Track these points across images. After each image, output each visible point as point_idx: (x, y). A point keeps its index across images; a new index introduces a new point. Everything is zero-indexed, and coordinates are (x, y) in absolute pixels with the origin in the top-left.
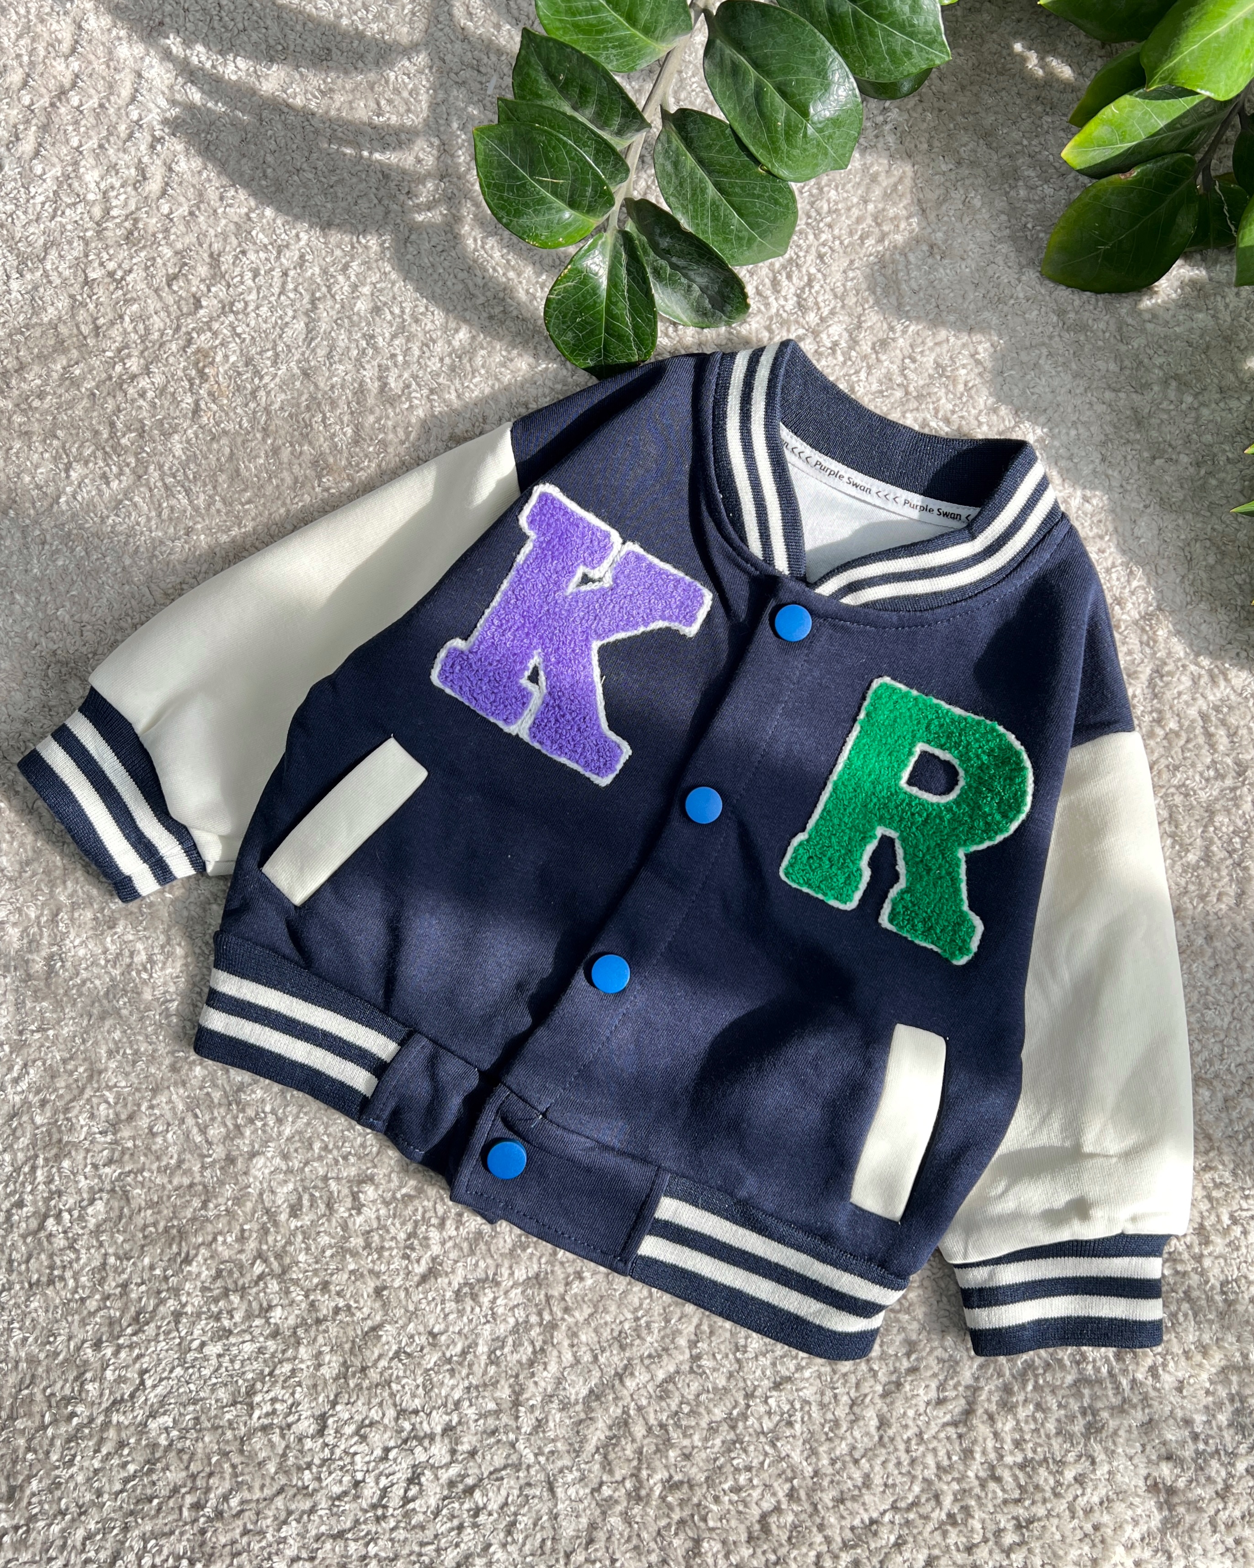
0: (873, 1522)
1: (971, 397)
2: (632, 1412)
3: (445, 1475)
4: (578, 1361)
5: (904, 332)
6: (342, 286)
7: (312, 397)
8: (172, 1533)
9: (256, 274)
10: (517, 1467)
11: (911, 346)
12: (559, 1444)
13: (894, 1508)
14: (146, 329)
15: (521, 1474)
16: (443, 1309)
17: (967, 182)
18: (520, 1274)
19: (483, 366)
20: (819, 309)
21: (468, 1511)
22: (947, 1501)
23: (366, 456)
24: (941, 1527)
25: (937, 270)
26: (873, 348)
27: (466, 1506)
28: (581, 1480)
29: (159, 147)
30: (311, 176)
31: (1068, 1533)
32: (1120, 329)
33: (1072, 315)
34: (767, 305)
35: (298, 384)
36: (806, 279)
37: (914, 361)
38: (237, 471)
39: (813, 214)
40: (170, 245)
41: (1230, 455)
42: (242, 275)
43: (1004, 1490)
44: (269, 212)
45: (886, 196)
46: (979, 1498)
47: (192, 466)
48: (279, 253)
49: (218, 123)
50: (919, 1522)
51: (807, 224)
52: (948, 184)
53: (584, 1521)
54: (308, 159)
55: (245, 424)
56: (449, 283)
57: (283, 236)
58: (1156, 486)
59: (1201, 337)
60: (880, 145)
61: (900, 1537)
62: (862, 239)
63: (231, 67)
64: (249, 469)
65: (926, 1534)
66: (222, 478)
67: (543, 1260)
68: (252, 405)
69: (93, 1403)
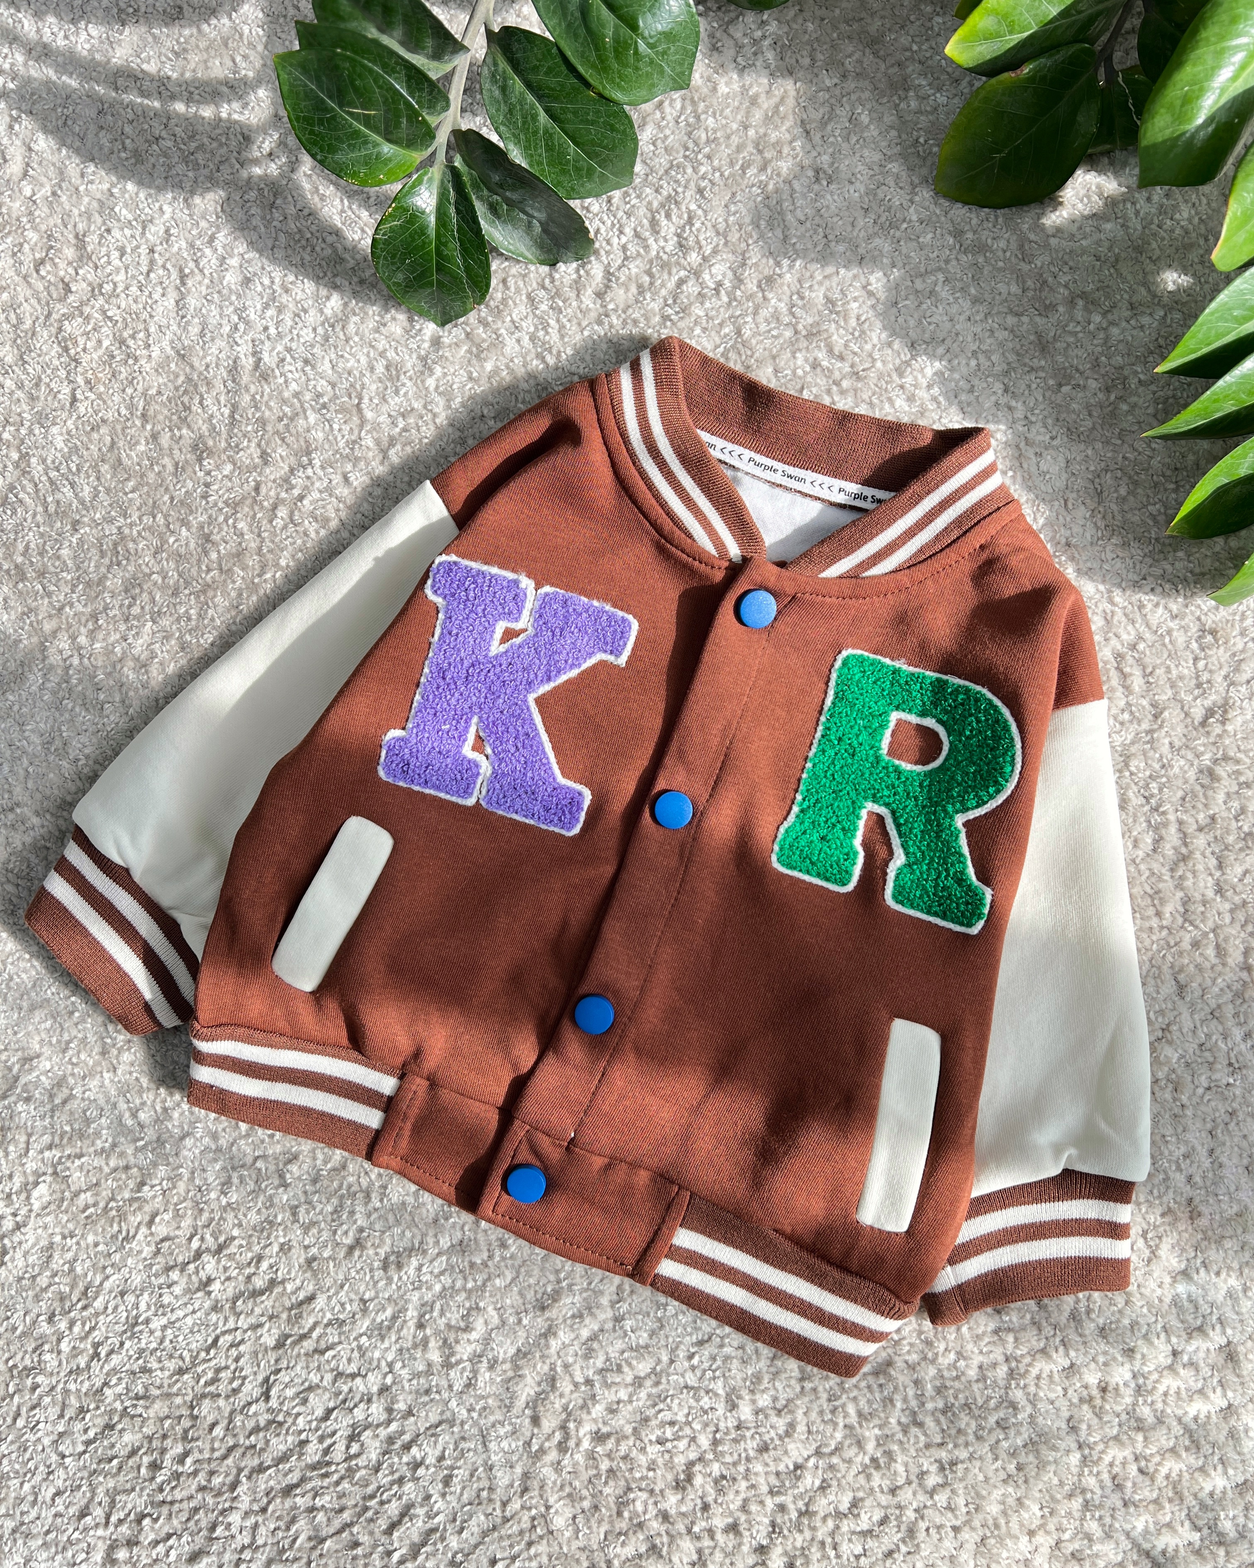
0: (797, 1467)
1: (863, 332)
2: (559, 1369)
3: (383, 1433)
4: (504, 1323)
5: (791, 267)
6: (210, 260)
7: (189, 379)
8: (133, 1490)
9: (123, 254)
10: (451, 1423)
11: (799, 281)
12: (490, 1401)
13: (818, 1453)
14: (18, 318)
15: (455, 1429)
16: (372, 1277)
17: (854, 97)
18: (445, 1242)
19: (357, 334)
20: (700, 248)
21: (408, 1464)
22: (870, 1446)
23: (245, 436)
24: (864, 1471)
25: (823, 197)
26: (759, 286)
27: (405, 1459)
28: (514, 1433)
29: (17, 127)
30: (170, 144)
31: (991, 1474)
32: (1021, 247)
33: (970, 235)
34: (647, 247)
35: (173, 365)
36: (685, 216)
37: (802, 298)
38: (119, 461)
39: (691, 145)
40: (35, 228)
41: (1142, 377)
42: (108, 255)
43: (926, 1435)
44: (130, 186)
45: (767, 119)
46: (901, 1442)
47: (74, 458)
48: (144, 228)
49: (74, 96)
50: (843, 1467)
51: (685, 157)
52: (833, 101)
53: (518, 1470)
54: (166, 126)
55: (124, 411)
56: (318, 249)
57: (147, 210)
58: (1064, 415)
59: (1110, 249)
60: (758, 64)
61: (824, 1481)
62: (743, 169)
63: (83, 36)
64: (131, 457)
65: (850, 1478)
66: (105, 468)
67: (466, 1228)
68: (129, 391)
69: (52, 1374)
